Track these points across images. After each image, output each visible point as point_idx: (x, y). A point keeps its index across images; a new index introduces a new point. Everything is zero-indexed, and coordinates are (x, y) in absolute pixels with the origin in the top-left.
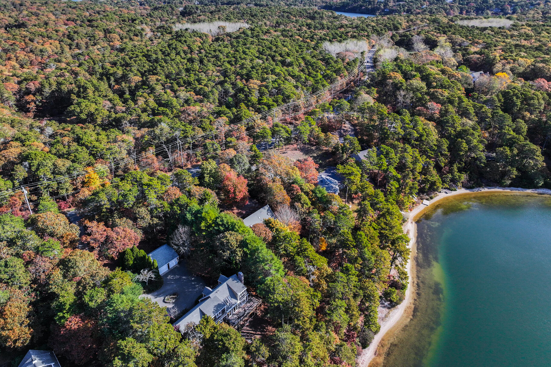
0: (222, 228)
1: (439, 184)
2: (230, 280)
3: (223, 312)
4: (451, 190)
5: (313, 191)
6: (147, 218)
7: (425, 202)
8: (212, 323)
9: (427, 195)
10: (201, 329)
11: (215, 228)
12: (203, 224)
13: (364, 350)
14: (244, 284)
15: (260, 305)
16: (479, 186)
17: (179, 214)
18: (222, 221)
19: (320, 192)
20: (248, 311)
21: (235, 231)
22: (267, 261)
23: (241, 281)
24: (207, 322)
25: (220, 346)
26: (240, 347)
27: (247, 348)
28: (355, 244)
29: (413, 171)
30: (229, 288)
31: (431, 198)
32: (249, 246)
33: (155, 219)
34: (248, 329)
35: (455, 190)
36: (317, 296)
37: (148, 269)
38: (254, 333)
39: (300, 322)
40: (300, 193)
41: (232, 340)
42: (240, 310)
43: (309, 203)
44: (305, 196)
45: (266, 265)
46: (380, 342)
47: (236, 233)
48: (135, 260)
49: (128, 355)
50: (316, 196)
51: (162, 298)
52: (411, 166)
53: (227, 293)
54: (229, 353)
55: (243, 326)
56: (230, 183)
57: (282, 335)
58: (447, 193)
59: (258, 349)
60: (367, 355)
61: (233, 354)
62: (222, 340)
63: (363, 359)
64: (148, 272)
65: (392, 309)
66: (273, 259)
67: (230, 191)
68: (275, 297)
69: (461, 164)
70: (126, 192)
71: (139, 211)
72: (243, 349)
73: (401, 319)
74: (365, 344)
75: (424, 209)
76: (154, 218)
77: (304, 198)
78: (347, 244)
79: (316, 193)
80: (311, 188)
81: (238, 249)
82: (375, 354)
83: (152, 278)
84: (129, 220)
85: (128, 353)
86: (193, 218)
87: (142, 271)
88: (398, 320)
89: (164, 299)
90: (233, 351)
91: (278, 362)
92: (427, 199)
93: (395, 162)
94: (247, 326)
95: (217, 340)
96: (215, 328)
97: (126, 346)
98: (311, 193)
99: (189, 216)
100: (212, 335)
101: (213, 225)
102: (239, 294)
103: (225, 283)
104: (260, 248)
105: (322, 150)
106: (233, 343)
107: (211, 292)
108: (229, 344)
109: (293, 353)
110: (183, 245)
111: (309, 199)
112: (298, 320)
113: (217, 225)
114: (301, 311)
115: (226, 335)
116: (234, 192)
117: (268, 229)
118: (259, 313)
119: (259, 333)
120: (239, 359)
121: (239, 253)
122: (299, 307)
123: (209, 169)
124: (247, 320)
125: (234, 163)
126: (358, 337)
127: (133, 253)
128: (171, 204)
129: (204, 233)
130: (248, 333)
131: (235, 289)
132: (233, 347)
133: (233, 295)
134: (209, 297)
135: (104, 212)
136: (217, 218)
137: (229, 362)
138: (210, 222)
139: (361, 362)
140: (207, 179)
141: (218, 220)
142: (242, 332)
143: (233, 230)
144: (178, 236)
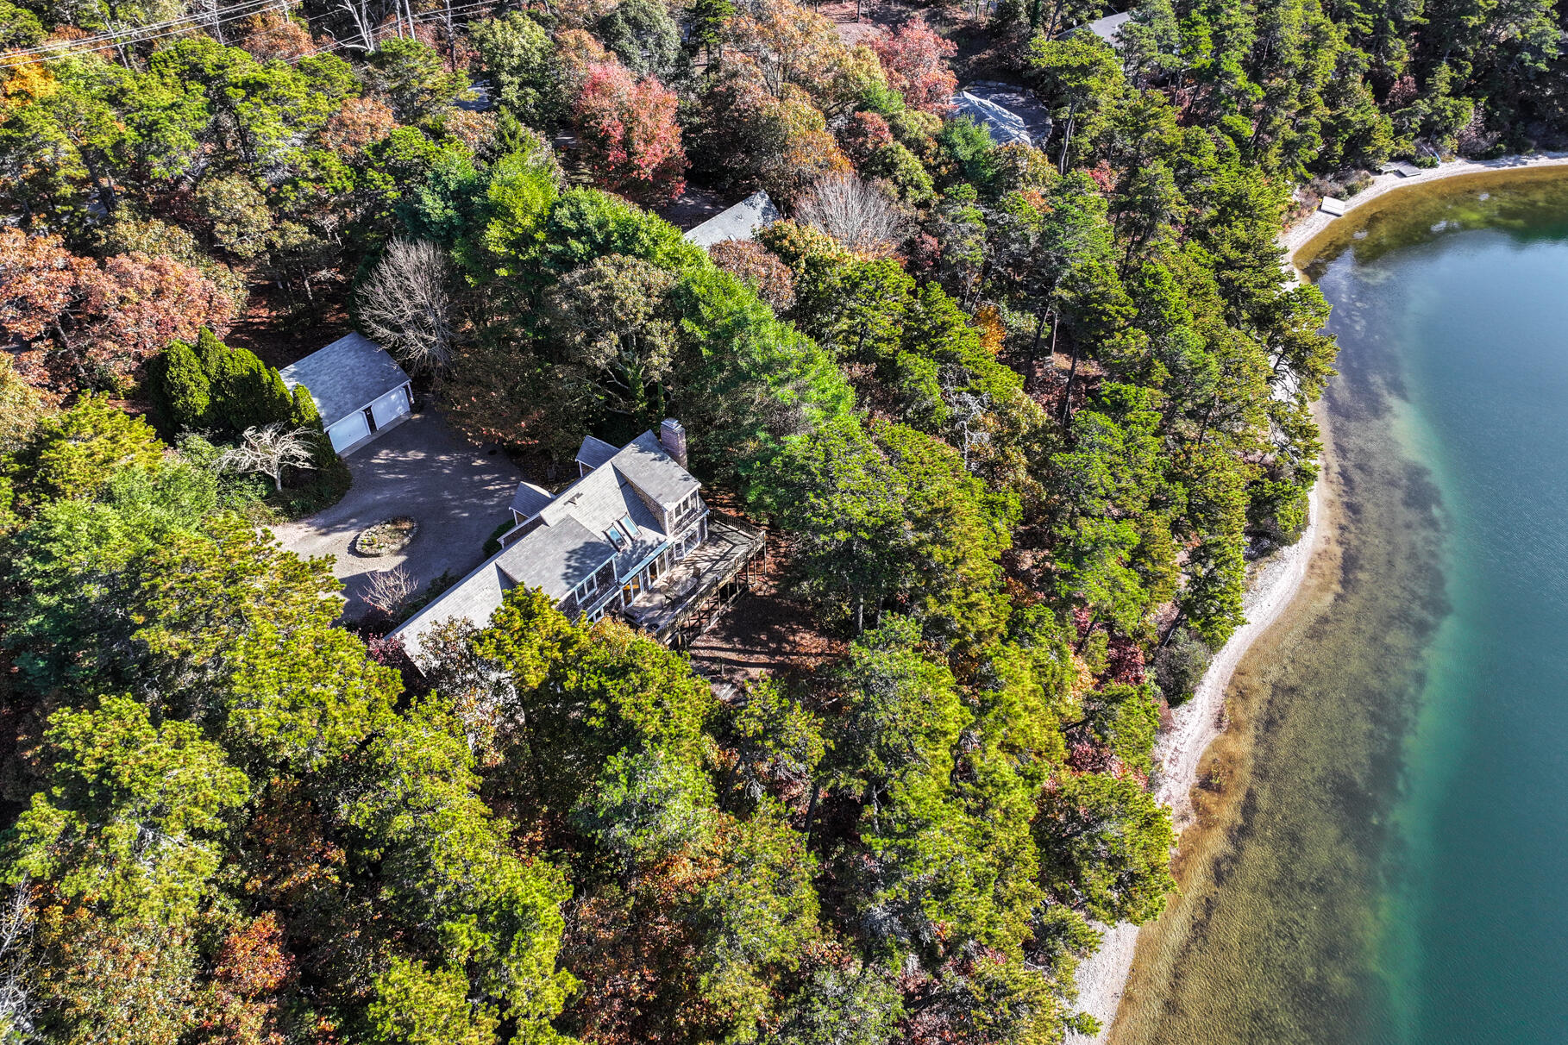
0: (576, 246)
1: (1382, 140)
2: (631, 449)
3: (606, 577)
4: (1419, 165)
5: (941, 140)
6: (255, 218)
7: (1329, 203)
8: (553, 620)
9: (1337, 179)
10: (499, 648)
11: (550, 247)
12: (494, 231)
13: (1173, 712)
14: (690, 470)
15: (760, 555)
16: (1518, 148)
17: (395, 202)
18: (578, 216)
19: (969, 140)
20: (710, 576)
21: (638, 256)
22: (787, 363)
23: (675, 457)
24: (529, 615)
25: (593, 721)
26: (689, 722)
27: (721, 725)
28: (1135, 312)
29: (1304, 77)
30: (625, 484)
31: (1352, 191)
32: (706, 312)
33: (295, 228)
34: (715, 643)
35: (1433, 165)
36: (1005, 507)
37: (279, 425)
38: (743, 658)
39: (952, 608)
40: (890, 142)
41: (652, 691)
42: (680, 572)
43: (927, 181)
44: (909, 155)
45: (781, 382)
46: (1232, 683)
47: (642, 263)
48: (216, 387)
49: (98, 783)
50: (953, 156)
51: (349, 535)
52: (1298, 59)
53: (618, 505)
54: (639, 748)
55: (695, 630)
56: (606, 103)
57: (882, 662)
58: (1402, 175)
59: (773, 727)
60: (1188, 729)
61: (662, 753)
62: (602, 693)
63: (1173, 744)
64: (275, 440)
65: (1263, 561)
66: (809, 359)
67: (608, 136)
68: (837, 503)
69: (1460, 69)
70: (155, 115)
71: (217, 193)
72: (704, 730)
73: (1300, 596)
74: (1177, 691)
75: (1329, 227)
76: (286, 224)
77: (908, 160)
78: (1104, 312)
79: (952, 147)
80: (931, 128)
81: (655, 326)
82: (1218, 724)
83: (295, 458)
84: (179, 232)
85: (103, 774)
86: (450, 212)
87: (247, 433)
88: (1288, 598)
89: (354, 543)
90: (657, 739)
91: (865, 775)
92: (1336, 196)
93: (1243, 43)
94: (713, 632)
95: (579, 694)
96: (566, 643)
97: (88, 740)
98: (933, 145)
99: (432, 205)
100: (556, 674)
101: (540, 236)
102: (670, 507)
103: (607, 465)
104: (752, 317)
105: (954, 21)
106: (657, 704)
107: (547, 502)
108: (638, 707)
109: (932, 735)
110: (418, 322)
111: (927, 167)
112: (942, 601)
113: (559, 234)
114: (956, 562)
115: (620, 672)
116: (626, 143)
117: (775, 260)
118: (755, 583)
119: (763, 659)
120: (688, 774)
121: (659, 341)
122: (946, 543)
123: (517, 51)
124: (709, 612)
125: (619, 35)
126: (1150, 663)
127: (204, 361)
128: (358, 168)
129: (503, 272)
130: (713, 660)
131: (650, 488)
132: (656, 721)
133: (644, 510)
134: (540, 521)
135: (64, 200)
136: (555, 206)
137: (642, 789)
138: (528, 222)
139: (1169, 754)
140: (511, 93)
141: (562, 213)
142: (694, 657)
143: (625, 252)
144: (391, 283)
